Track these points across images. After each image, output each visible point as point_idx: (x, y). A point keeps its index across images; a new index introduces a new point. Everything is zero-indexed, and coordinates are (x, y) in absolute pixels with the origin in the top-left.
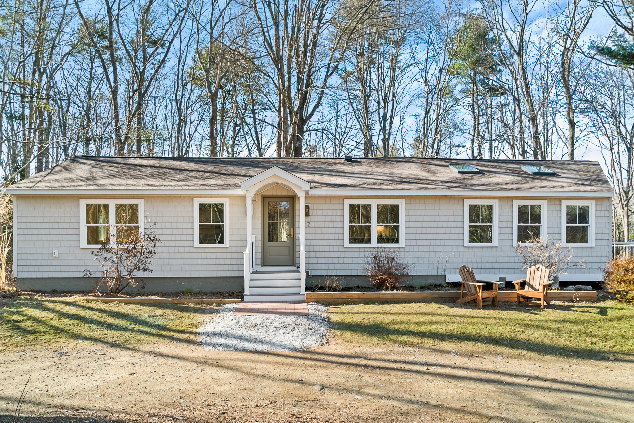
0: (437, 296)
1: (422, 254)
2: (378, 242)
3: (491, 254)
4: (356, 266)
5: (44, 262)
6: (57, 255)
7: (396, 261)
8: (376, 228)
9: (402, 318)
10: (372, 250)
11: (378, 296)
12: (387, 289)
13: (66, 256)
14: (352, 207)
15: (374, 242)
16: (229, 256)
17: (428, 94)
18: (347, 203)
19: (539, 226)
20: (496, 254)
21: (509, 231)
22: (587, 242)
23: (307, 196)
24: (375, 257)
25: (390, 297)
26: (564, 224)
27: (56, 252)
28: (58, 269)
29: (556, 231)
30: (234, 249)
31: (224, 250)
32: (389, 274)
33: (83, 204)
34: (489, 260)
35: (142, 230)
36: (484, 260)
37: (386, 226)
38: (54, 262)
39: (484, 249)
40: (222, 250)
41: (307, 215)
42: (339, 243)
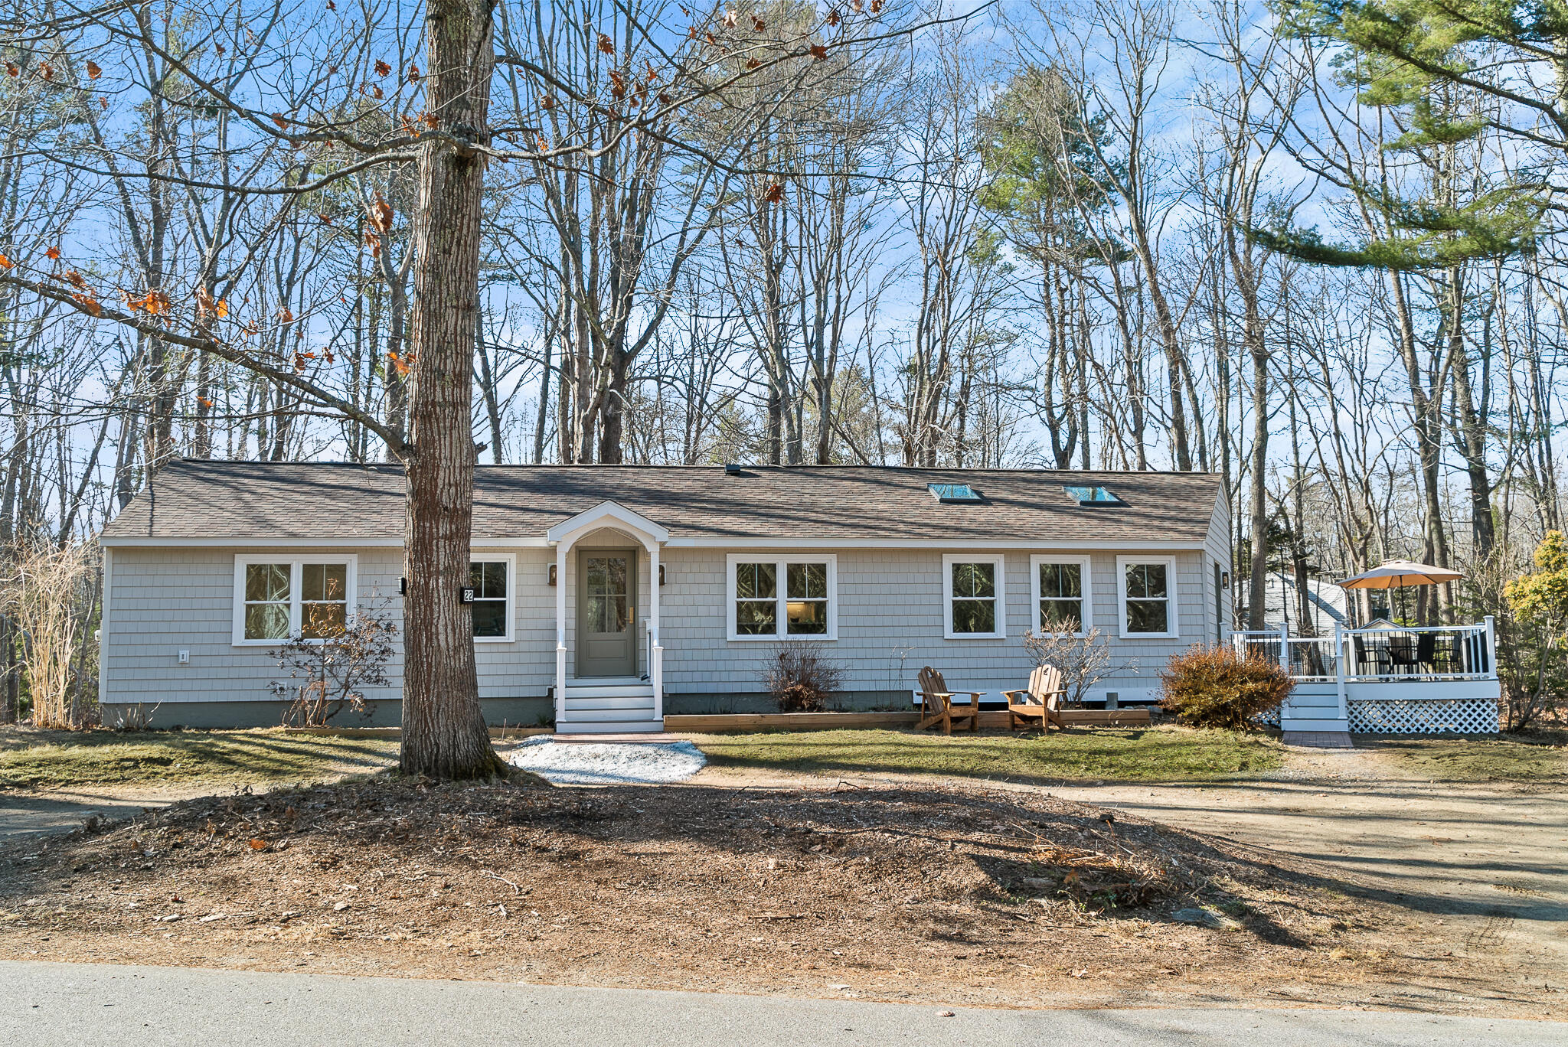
0: (884, 719)
1: (869, 653)
2: (790, 631)
3: (993, 652)
4: (751, 676)
5: (161, 674)
6: (186, 659)
7: (820, 663)
8: (786, 606)
9: (824, 751)
10: (779, 646)
11: (787, 720)
12: (803, 709)
13: (205, 662)
14: (741, 568)
15: (782, 632)
16: (514, 658)
17: (929, 267)
18: (732, 562)
19: (1079, 602)
20: (1002, 652)
21: (1024, 610)
22: (1165, 630)
23: (664, 549)
24: (782, 657)
25: (806, 721)
26: (1123, 597)
27: (185, 653)
28: (187, 685)
29: (1109, 610)
30: (524, 646)
31: (505, 648)
32: (807, 685)
33: (241, 564)
34: (990, 663)
35: (351, 610)
36: (981, 663)
37: (806, 602)
38: (180, 673)
39: (981, 644)
40: (502, 648)
41: (662, 583)
42: (718, 633)
